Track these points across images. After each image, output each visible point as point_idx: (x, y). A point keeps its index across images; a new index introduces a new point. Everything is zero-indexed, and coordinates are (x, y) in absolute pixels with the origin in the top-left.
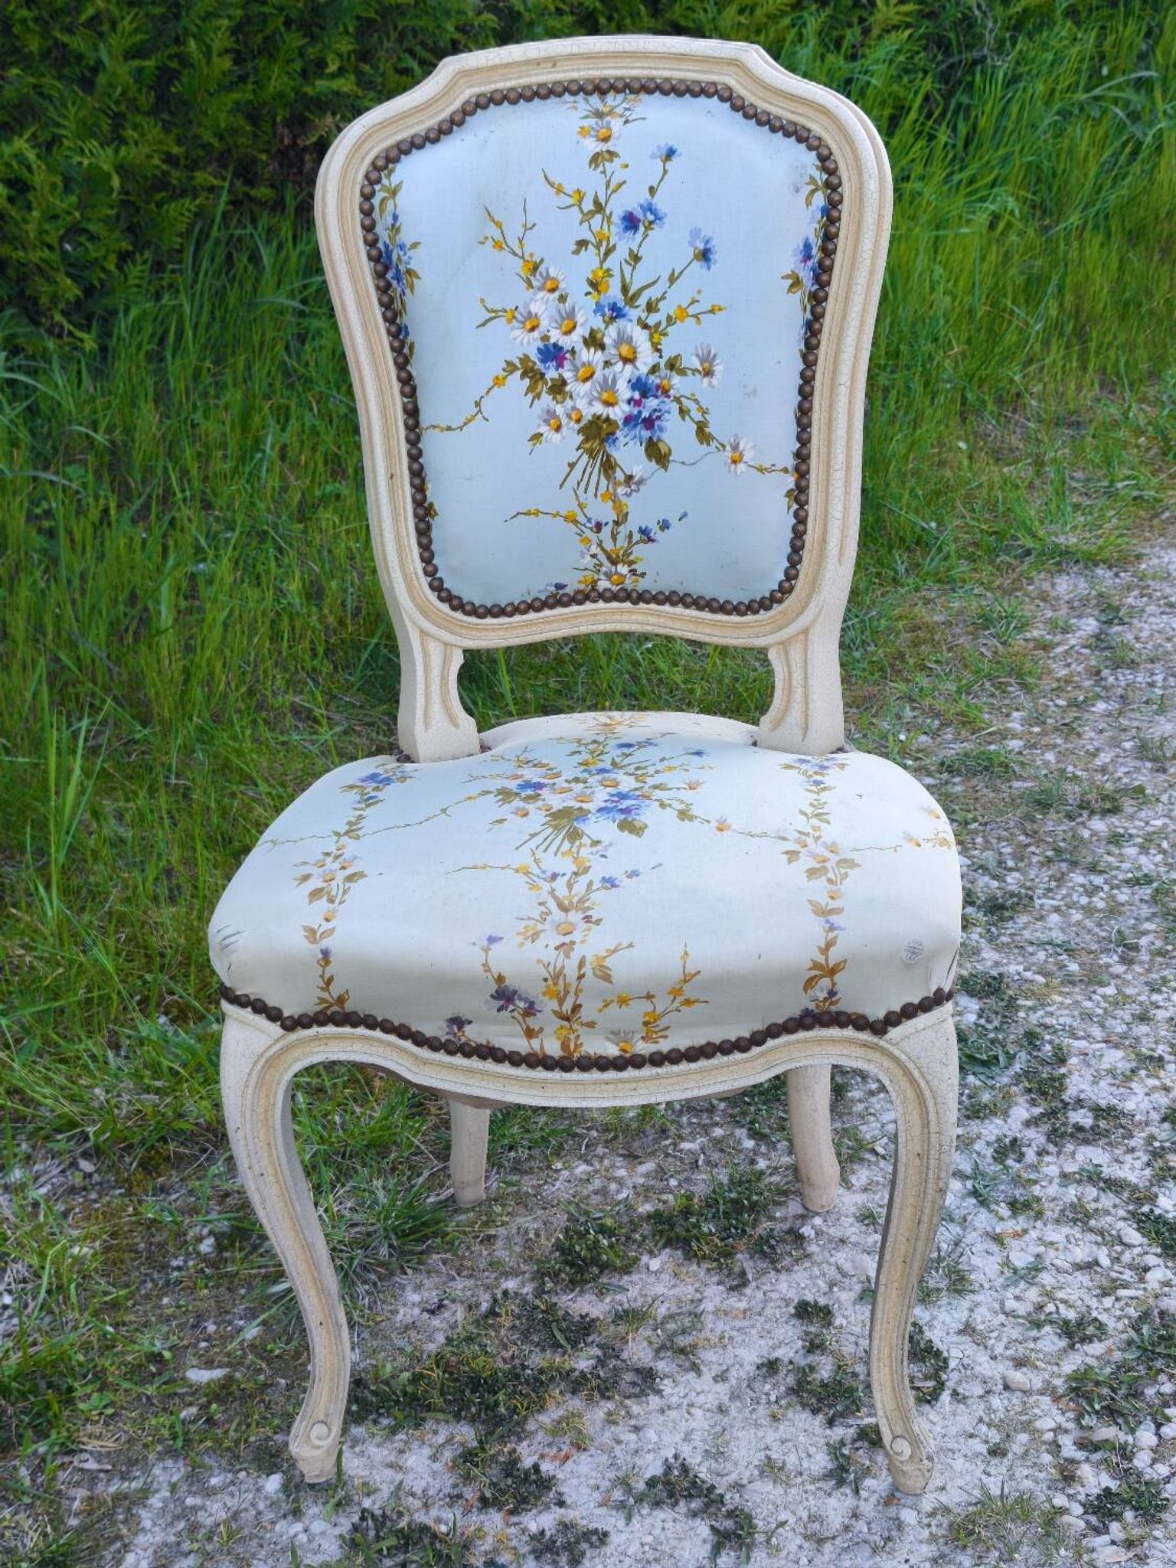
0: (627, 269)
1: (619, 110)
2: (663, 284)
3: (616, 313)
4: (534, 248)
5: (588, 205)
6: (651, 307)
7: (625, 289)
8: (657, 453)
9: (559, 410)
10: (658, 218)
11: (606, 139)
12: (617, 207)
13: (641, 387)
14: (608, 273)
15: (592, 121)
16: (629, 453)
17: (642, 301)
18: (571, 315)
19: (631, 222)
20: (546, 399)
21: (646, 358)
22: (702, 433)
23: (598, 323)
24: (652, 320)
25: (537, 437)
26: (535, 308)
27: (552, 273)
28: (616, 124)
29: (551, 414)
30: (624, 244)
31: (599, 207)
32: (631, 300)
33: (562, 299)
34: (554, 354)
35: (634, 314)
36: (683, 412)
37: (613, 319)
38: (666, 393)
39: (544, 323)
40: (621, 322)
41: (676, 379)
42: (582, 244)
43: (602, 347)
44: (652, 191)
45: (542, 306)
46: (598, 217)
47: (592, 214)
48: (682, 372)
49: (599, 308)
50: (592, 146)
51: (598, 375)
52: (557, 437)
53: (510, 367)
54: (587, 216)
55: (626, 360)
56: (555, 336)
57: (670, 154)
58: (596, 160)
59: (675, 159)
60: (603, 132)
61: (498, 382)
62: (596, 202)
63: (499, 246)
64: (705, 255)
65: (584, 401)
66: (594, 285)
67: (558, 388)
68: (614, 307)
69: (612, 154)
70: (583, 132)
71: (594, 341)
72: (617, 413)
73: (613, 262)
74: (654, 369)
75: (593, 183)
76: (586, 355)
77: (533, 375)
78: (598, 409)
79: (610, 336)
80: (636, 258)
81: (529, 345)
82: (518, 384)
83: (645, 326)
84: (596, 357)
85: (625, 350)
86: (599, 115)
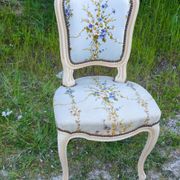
6: (106, 19)
8: (104, 40)
10: (107, 6)
12: (101, 4)
13: (103, 31)
14: (100, 14)
16: (100, 40)
18: (94, 20)
19: (103, 7)
20: (89, 33)
22: (111, 37)
23: (98, 21)
25: (87, 38)
26: (89, 19)
27: (92, 14)
30: (102, 10)
32: (103, 18)
34: (91, 26)
36: (109, 35)
38: (106, 32)
40: (101, 21)
41: (108, 30)
43: (98, 25)
44: (107, 2)
51: (97, 29)
52: (90, 38)
53: (85, 28)
54: (97, 5)
56: (91, 23)
61: (83, 30)
64: (114, 12)
66: (97, 16)
67: (91, 31)
72: (99, 34)
74: (105, 28)
76: (95, 26)
78: (96, 34)
82: (86, 31)
83: (104, 22)
85: (101, 25)
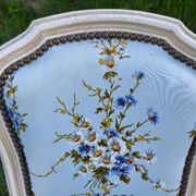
0: (119, 120)
1: (118, 50)
2: (134, 126)
3: (113, 134)
4: (79, 111)
5: (103, 94)
6: (128, 134)
7: (117, 127)
8: (124, 179)
9: (86, 166)
10: (134, 102)
11: (111, 66)
12: (116, 96)
13: (121, 160)
14: (111, 120)
15: (105, 56)
16: (113, 178)
17: (125, 131)
18: (94, 135)
19: (121, 102)
20: (81, 163)
21: (124, 150)
22: (144, 177)
23: (105, 137)
24: (128, 138)
25: (77, 175)
26: (78, 133)
27: (87, 120)
28: (116, 58)
29: (83, 167)
30: (118, 110)
31: (107, 96)
32: (120, 131)
33: (90, 130)
34: (86, 148)
35: (121, 136)
36: (137, 170)
37: (111, 137)
38: (131, 162)
39: (82, 138)
40: (114, 138)
41: (136, 159)
42: (100, 109)
43: (106, 145)
44: (132, 91)
45: (82, 133)
46: (107, 99)
47: (104, 98)
48: (139, 157)
49: (105, 132)
50: (105, 69)
51: (103, 154)
52: (84, 174)
53: (67, 154)
54: (102, 99)
55: (115, 151)
56: (86, 142)
57: (141, 76)
58: (107, 76)
59: (143, 79)
60: (110, 63)
61: (62, 160)
62: (106, 94)
63: (63, 112)
64: (154, 119)
65: (97, 162)
66: (104, 124)
67: (87, 159)
68: (112, 132)
69: (114, 74)
70: (101, 62)
71: (103, 143)
72: (110, 166)
73: (113, 116)
74: (127, 155)
75: (105, 86)
76: (99, 148)
77: (76, 156)
78: (102, 165)
79: (109, 143)
80: (122, 116)
81: (76, 146)
82: (70, 160)
83: (125, 140)
84: (103, 149)
85: (115, 147)
86: (108, 52)
